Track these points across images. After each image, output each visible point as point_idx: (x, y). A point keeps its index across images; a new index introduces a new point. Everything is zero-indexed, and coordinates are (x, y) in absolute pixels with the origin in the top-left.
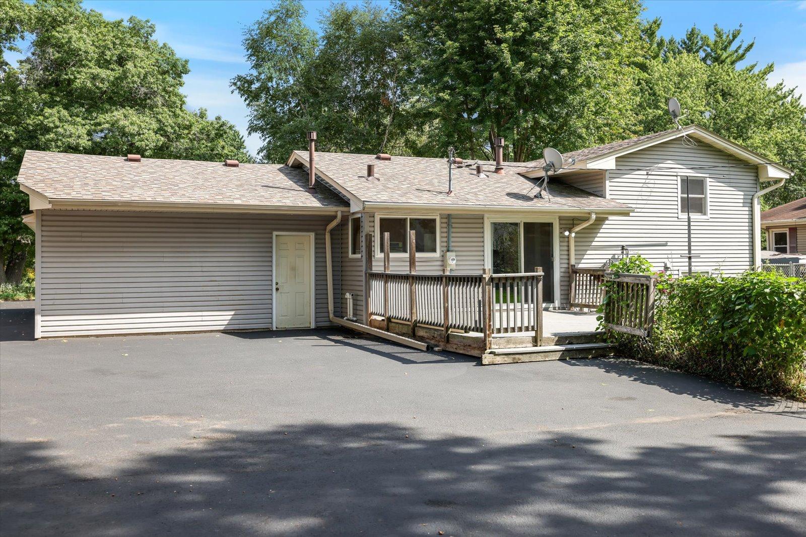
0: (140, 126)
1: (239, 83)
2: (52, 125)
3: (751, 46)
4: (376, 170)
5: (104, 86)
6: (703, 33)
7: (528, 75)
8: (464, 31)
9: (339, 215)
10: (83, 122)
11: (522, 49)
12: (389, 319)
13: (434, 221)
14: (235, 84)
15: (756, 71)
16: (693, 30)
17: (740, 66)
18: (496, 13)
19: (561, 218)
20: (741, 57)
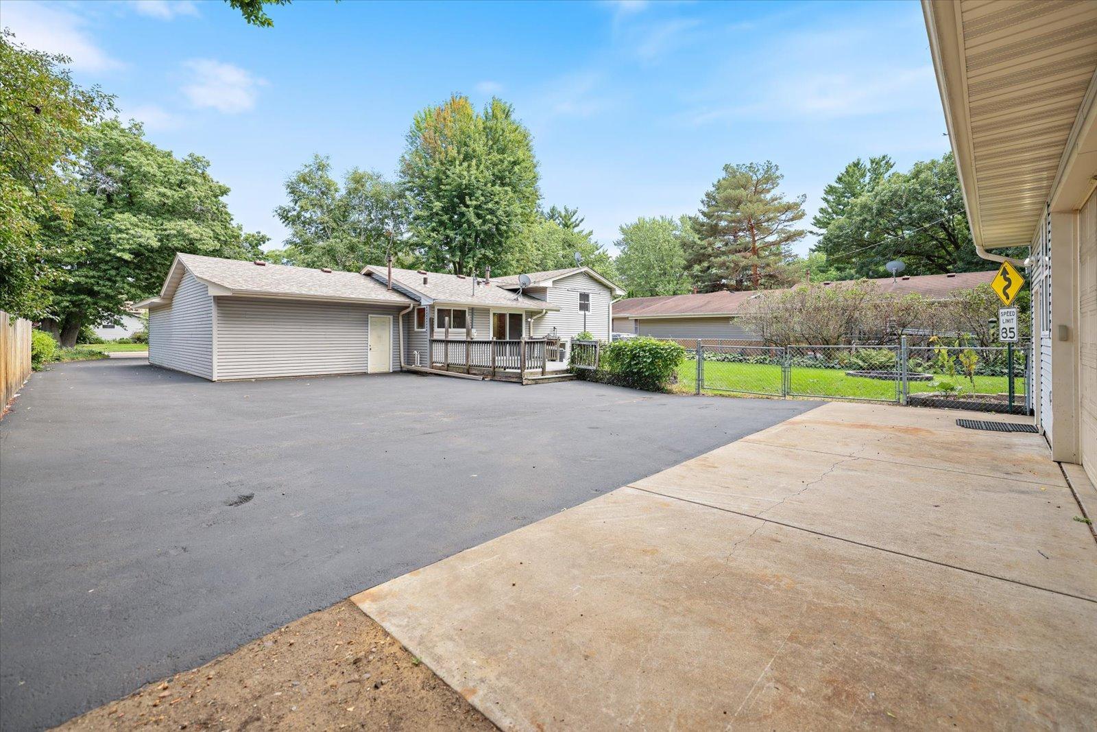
0: (202, 235)
1: (279, 211)
2: (124, 227)
3: (583, 220)
4: (428, 281)
5: (169, 202)
6: (559, 210)
7: (483, 227)
8: (444, 197)
9: (412, 306)
10: (151, 227)
11: (480, 212)
12: (448, 365)
13: (465, 311)
14: (276, 211)
15: (584, 233)
16: (554, 207)
17: (576, 230)
18: (465, 189)
19: (526, 312)
20: (578, 225)
